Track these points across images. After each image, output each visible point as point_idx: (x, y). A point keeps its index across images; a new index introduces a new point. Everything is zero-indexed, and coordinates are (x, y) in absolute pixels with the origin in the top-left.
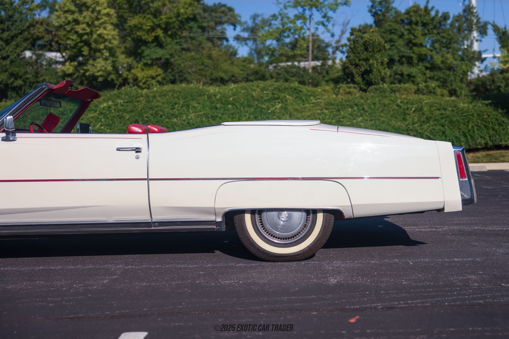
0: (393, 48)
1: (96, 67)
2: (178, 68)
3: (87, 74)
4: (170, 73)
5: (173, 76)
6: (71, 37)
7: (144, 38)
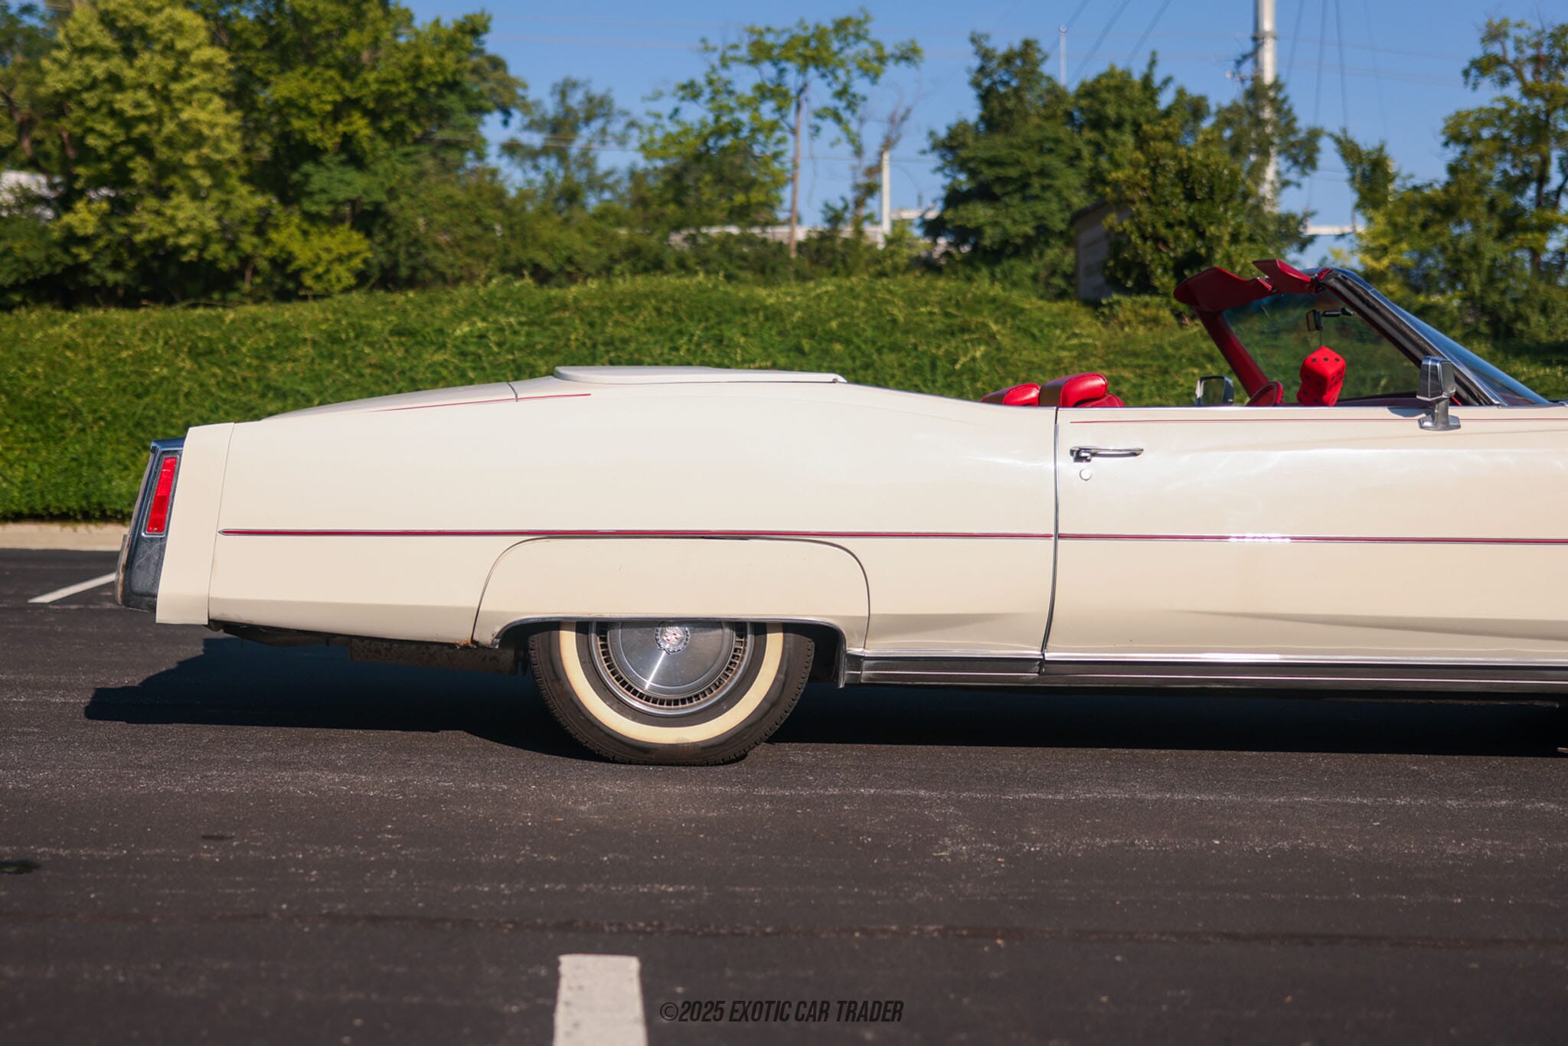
0: (1048, 194)
1: (172, 221)
2: (408, 233)
3: (139, 238)
4: (382, 244)
5: (389, 252)
6: (99, 127)
7: (311, 137)
